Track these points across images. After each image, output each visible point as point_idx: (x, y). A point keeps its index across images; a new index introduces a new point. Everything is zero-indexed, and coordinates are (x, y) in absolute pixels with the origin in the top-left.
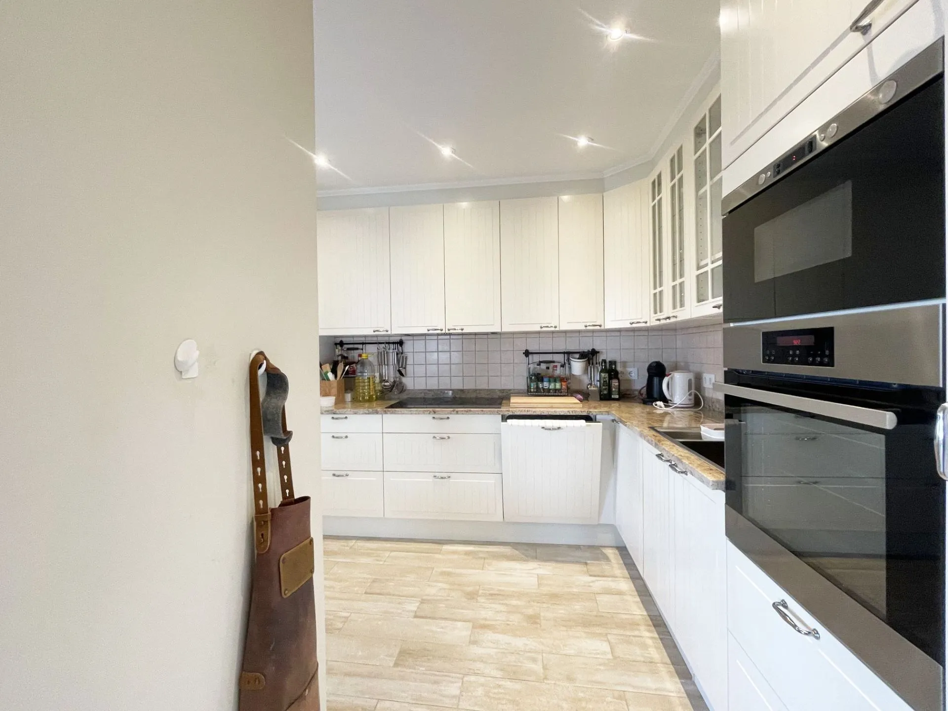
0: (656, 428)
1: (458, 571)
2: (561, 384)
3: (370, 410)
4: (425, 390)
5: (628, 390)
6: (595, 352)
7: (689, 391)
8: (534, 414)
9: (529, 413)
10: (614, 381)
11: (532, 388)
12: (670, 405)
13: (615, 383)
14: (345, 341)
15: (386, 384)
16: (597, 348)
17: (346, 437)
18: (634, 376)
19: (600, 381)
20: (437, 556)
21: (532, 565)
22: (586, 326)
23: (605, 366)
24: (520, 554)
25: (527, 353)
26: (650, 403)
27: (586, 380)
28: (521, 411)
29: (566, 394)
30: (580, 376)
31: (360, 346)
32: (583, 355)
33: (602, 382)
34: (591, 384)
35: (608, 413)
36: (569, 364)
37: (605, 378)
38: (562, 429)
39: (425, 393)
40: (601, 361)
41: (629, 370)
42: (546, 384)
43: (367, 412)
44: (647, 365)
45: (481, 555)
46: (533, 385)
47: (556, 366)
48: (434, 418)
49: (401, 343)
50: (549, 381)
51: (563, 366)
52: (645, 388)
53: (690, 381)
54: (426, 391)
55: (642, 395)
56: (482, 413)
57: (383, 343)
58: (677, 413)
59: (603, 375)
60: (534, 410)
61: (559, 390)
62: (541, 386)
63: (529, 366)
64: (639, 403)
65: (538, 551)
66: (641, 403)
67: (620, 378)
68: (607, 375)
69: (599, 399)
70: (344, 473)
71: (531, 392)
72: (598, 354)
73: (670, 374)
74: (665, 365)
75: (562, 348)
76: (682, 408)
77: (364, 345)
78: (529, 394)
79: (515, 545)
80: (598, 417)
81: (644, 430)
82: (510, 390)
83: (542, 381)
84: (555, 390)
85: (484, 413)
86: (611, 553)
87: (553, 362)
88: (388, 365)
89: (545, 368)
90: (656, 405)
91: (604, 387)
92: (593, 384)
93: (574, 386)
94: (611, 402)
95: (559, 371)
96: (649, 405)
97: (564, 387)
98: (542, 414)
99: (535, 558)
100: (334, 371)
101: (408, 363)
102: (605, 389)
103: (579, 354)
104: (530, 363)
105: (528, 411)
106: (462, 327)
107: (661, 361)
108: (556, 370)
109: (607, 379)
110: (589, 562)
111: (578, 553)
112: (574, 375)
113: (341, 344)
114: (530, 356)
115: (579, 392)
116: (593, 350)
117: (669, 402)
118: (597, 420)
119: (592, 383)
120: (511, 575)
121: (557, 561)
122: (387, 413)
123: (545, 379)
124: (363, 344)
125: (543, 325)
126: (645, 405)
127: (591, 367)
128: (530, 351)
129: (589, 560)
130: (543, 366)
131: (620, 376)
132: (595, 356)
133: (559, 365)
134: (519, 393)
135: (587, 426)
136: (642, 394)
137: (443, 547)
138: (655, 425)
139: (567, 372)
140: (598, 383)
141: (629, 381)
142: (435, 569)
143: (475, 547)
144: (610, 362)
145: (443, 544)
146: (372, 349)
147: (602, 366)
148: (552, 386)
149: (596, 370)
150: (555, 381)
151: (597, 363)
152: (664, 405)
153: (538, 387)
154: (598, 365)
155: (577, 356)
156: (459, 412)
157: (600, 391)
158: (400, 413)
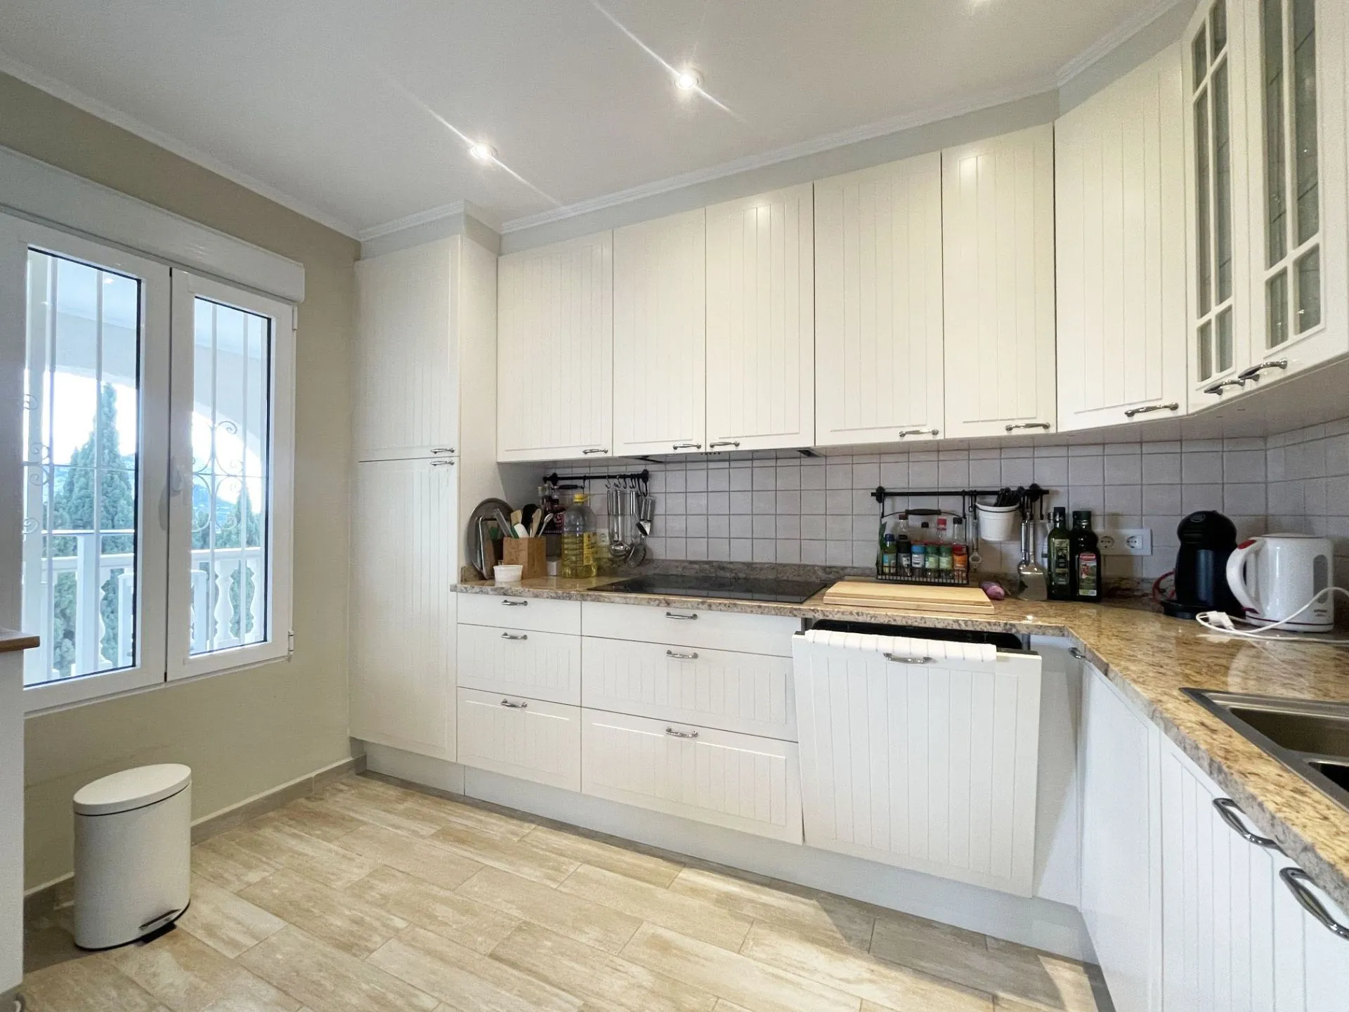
0: (1207, 695)
1: (687, 943)
2: (953, 560)
3: (560, 592)
4: (684, 561)
5: (1122, 579)
6: (1036, 493)
7: (1316, 592)
8: (873, 621)
9: (861, 619)
10: (1084, 556)
11: (885, 564)
12: (1254, 622)
13: (1088, 562)
14: (560, 472)
15: (618, 548)
16: (1043, 483)
17: (525, 637)
18: (1140, 545)
19: (1048, 556)
20: (661, 893)
21: (855, 967)
22: (1009, 429)
23: (1063, 522)
24: (834, 928)
25: (881, 495)
26: (1188, 615)
27: (1015, 551)
28: (843, 613)
29: (965, 582)
30: (1000, 543)
31: (580, 483)
32: (1005, 498)
33: (1054, 558)
34: (1027, 562)
35: (1061, 631)
36: (976, 517)
37: (1061, 549)
38: (935, 661)
39: (684, 568)
40: (1052, 511)
41: (1128, 532)
42: (917, 559)
43: (554, 595)
44: (1178, 521)
45: (748, 911)
46: (889, 560)
47: (944, 522)
48: (668, 614)
49: (645, 476)
50: (925, 553)
51: (958, 521)
52: (1172, 577)
53: (1319, 563)
54: (686, 564)
55: (1162, 591)
56: (760, 610)
57: (614, 477)
58: (1276, 648)
59: (1056, 542)
60: (872, 611)
61: (947, 572)
62: (905, 561)
63: (884, 520)
64: (1153, 610)
65: (878, 928)
66: (1159, 612)
67: (1102, 552)
68: (1066, 543)
69: (1045, 597)
70: (520, 701)
71: (883, 573)
72: (1045, 497)
73: (1253, 542)
74: (1235, 521)
75: (960, 483)
76: (1291, 631)
77: (587, 481)
78: (880, 577)
79: (831, 901)
80: (1034, 639)
81: (1165, 698)
82: (844, 568)
83: (909, 552)
84: (939, 572)
85: (762, 611)
86: (1066, 978)
87: (938, 512)
88: (623, 515)
89: (920, 526)
90: (1206, 620)
91: (1058, 570)
92: (1032, 561)
93: (988, 567)
94: (1077, 605)
95: (951, 533)
96: (1183, 618)
97: (958, 565)
98: (893, 623)
99: (868, 948)
100: (527, 522)
101: (657, 512)
102: (1063, 575)
103: (996, 497)
104: (885, 514)
105: (858, 614)
106: (737, 440)
107: (1220, 512)
108: (945, 529)
109: (1067, 552)
110: (1001, 994)
111: (977, 960)
112: (985, 542)
113: (554, 479)
114: (888, 502)
115: (997, 579)
116: (1034, 486)
117: (1248, 613)
118: (1032, 649)
119: (1029, 561)
120: (798, 986)
121: (920, 972)
122: (586, 600)
123: (915, 548)
124: (584, 478)
125: (904, 431)
126: (1171, 620)
127: (1027, 526)
128: (887, 491)
129: (1005, 990)
130: (915, 521)
131: (1100, 545)
132: (1038, 503)
133: (950, 519)
134: (860, 576)
135: (999, 659)
136: (1164, 591)
137: (681, 875)
138: (1207, 683)
139: (971, 535)
140: (1046, 560)
141: (1128, 559)
142: (645, 927)
143: (741, 886)
144: (1075, 513)
145: (684, 865)
146: (599, 487)
147: (1055, 522)
148: (931, 563)
149: (1040, 534)
150: (938, 552)
151: (1042, 517)
152: (1233, 621)
153: (898, 565)
154: (1045, 521)
155: (993, 499)
156: (713, 607)
157: (1050, 578)
158: (606, 600)
